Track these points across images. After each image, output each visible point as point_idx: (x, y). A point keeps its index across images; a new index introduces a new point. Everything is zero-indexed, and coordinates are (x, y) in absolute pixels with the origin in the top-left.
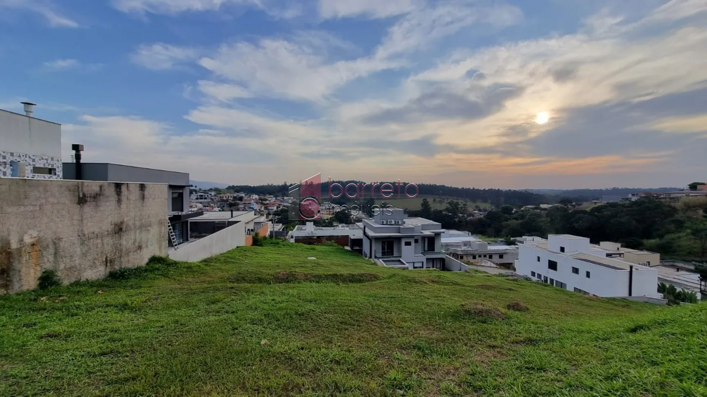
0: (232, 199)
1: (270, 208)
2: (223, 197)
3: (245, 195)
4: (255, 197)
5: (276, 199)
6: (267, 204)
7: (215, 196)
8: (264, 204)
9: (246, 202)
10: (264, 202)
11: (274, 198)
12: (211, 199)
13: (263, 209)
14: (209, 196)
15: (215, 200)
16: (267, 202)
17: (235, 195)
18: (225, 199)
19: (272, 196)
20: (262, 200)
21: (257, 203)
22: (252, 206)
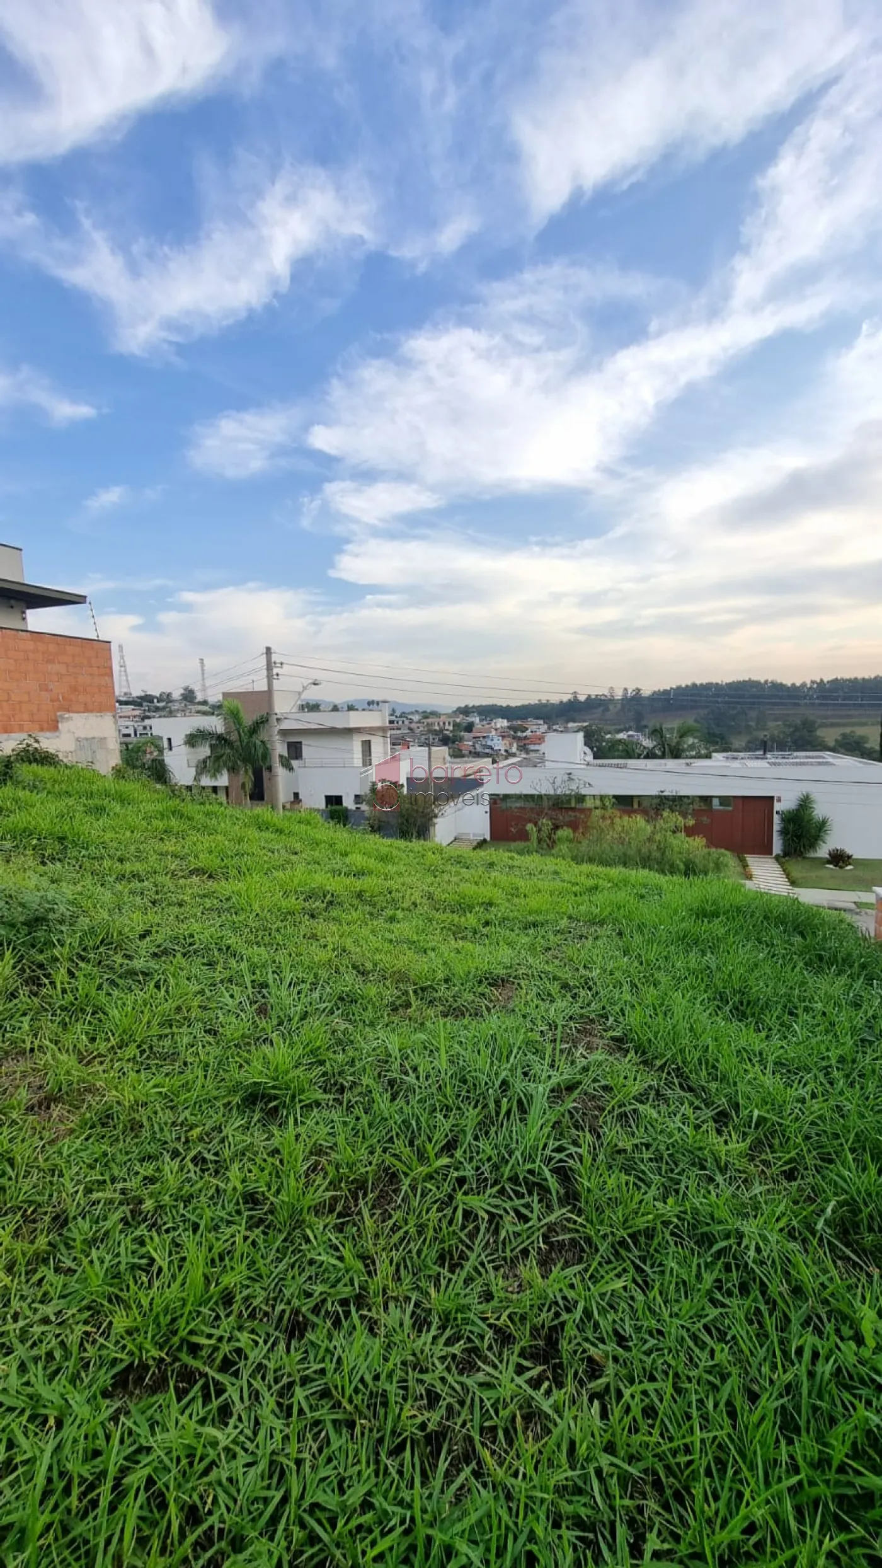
0: (451, 728)
1: (532, 747)
2: (432, 724)
3: (481, 720)
4: (502, 723)
5: (549, 728)
6: (526, 737)
7: (419, 722)
8: (519, 739)
9: (479, 735)
10: (519, 734)
11: (546, 726)
12: (410, 729)
13: (514, 750)
14: (407, 722)
15: (417, 731)
16: (528, 733)
17: (458, 720)
18: (437, 728)
19: (541, 722)
20: (515, 729)
21: (503, 737)
22: (489, 743)
